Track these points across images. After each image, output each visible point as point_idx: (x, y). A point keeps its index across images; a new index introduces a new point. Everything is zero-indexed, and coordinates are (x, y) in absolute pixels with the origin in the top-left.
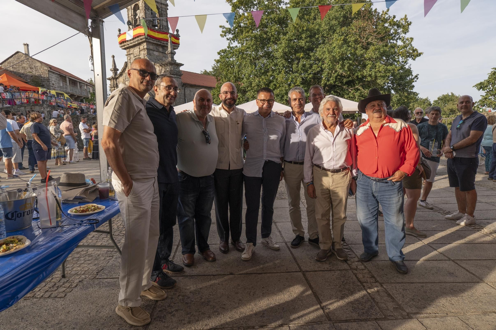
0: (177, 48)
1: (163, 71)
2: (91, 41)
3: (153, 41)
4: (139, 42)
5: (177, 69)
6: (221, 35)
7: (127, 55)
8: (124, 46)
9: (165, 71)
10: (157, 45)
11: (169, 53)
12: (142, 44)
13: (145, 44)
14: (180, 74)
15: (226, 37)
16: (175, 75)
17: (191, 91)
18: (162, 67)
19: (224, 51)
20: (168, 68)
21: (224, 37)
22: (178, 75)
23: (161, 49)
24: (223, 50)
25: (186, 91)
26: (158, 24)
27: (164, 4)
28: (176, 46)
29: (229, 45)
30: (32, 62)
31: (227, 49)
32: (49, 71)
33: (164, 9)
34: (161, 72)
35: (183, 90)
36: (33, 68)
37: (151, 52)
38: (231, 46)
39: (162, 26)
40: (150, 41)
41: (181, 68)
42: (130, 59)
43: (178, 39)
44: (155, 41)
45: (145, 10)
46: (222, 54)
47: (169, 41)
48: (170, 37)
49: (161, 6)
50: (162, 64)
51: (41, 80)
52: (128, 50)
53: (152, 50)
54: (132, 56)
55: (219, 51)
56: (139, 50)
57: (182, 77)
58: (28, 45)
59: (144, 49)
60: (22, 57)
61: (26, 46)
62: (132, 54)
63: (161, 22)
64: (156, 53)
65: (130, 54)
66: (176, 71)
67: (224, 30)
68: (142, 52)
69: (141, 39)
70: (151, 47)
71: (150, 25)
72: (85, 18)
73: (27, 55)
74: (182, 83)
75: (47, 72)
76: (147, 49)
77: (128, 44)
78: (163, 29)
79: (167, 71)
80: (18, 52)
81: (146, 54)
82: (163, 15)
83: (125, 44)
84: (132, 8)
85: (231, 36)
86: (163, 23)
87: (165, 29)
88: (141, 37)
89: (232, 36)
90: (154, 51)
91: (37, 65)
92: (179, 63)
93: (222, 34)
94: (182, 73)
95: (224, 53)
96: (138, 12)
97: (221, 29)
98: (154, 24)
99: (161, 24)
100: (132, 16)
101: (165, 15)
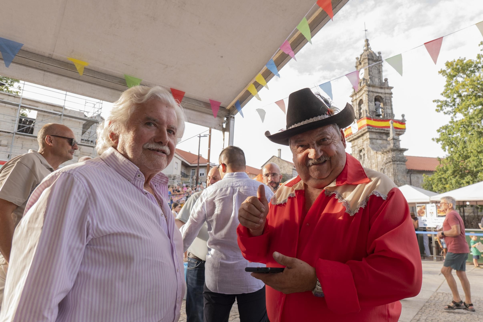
0: (403, 133)
1: (385, 159)
2: (224, 134)
3: (376, 130)
4: (362, 133)
5: (401, 155)
6: (436, 110)
7: (352, 147)
8: (349, 139)
9: (387, 159)
10: (381, 133)
11: (390, 139)
12: (365, 135)
13: (368, 134)
14: (404, 160)
15: (444, 111)
16: (397, 161)
17: (418, 178)
18: (384, 154)
19: (446, 128)
20: (390, 155)
21: (441, 111)
22: (401, 161)
23: (384, 137)
24: (443, 127)
25: (412, 178)
26: (382, 113)
27: (388, 93)
28: (401, 131)
29: (453, 119)
30: (282, 163)
31: (450, 124)
32: (293, 169)
33: (388, 98)
34: (383, 160)
35: (409, 177)
36: (282, 168)
37: (374, 141)
38: (455, 120)
39: (386, 114)
40: (373, 130)
41: (405, 154)
42: (354, 151)
43: (405, 124)
44: (378, 129)
45: (368, 103)
46: (444, 131)
47: (391, 127)
48: (392, 123)
49: (384, 95)
50: (383, 151)
51: (287, 177)
52: (353, 142)
53: (374, 139)
54: (356, 147)
55: (438, 128)
56: (362, 141)
57: (406, 163)
58: (280, 150)
59: (367, 139)
60: (275, 159)
61: (279, 151)
62: (356, 145)
63: (385, 110)
64: (380, 142)
65: (354, 146)
66: (399, 157)
67: (439, 103)
68: (366, 143)
69: (364, 130)
70: (374, 136)
71: (374, 116)
72: (220, 117)
73: (279, 158)
74: (406, 170)
75: (291, 170)
76: (370, 139)
77: (353, 137)
78: (387, 116)
79: (389, 158)
80: (273, 157)
81: (369, 144)
82: (387, 104)
83: (350, 137)
84: (358, 103)
85: (449, 109)
86: (387, 111)
87: (390, 116)
88: (364, 128)
89: (451, 108)
90: (377, 139)
91: (285, 165)
92: (403, 149)
93: (438, 108)
94: (406, 159)
95: (446, 129)
96: (362, 106)
97: (436, 104)
98: (378, 114)
99: (386, 112)
100: (357, 110)
101: (390, 104)
